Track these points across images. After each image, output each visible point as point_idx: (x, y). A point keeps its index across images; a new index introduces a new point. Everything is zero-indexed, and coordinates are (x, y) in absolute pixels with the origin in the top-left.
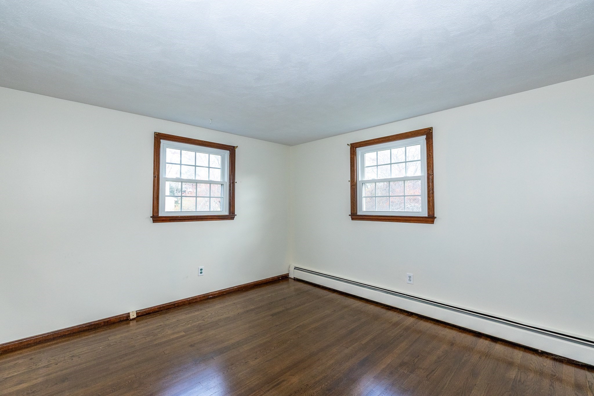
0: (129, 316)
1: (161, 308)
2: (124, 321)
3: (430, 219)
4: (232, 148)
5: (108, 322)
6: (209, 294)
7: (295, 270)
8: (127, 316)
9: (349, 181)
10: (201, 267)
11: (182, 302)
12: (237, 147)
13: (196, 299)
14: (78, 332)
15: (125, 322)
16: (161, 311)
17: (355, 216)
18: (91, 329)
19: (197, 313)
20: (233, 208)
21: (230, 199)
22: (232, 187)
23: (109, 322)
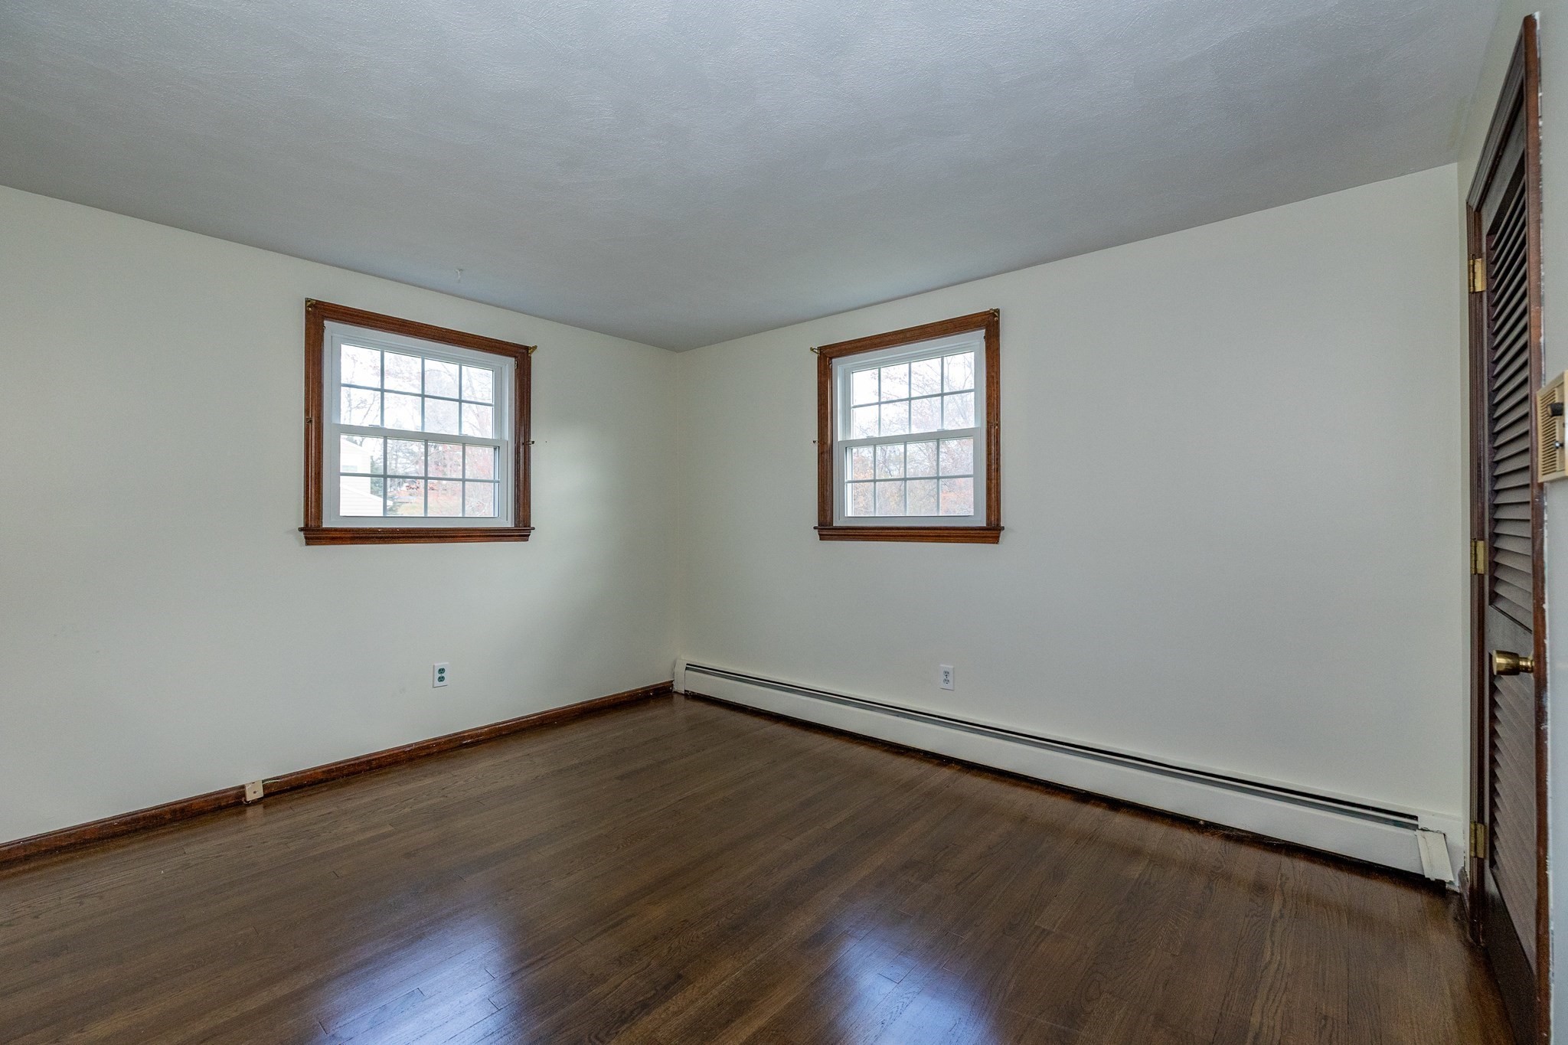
0: (244, 795)
1: (330, 771)
2: (231, 807)
3: (990, 532)
4: (521, 351)
5: (182, 810)
6: (462, 735)
7: (687, 671)
8: (237, 794)
9: (814, 442)
10: (439, 665)
11: (389, 756)
12: (535, 347)
13: (428, 747)
14: (99, 839)
15: (233, 810)
16: (334, 779)
17: (828, 529)
18: (136, 830)
19: (428, 781)
20: (524, 511)
21: (517, 486)
22: (522, 454)
23: (186, 810)
